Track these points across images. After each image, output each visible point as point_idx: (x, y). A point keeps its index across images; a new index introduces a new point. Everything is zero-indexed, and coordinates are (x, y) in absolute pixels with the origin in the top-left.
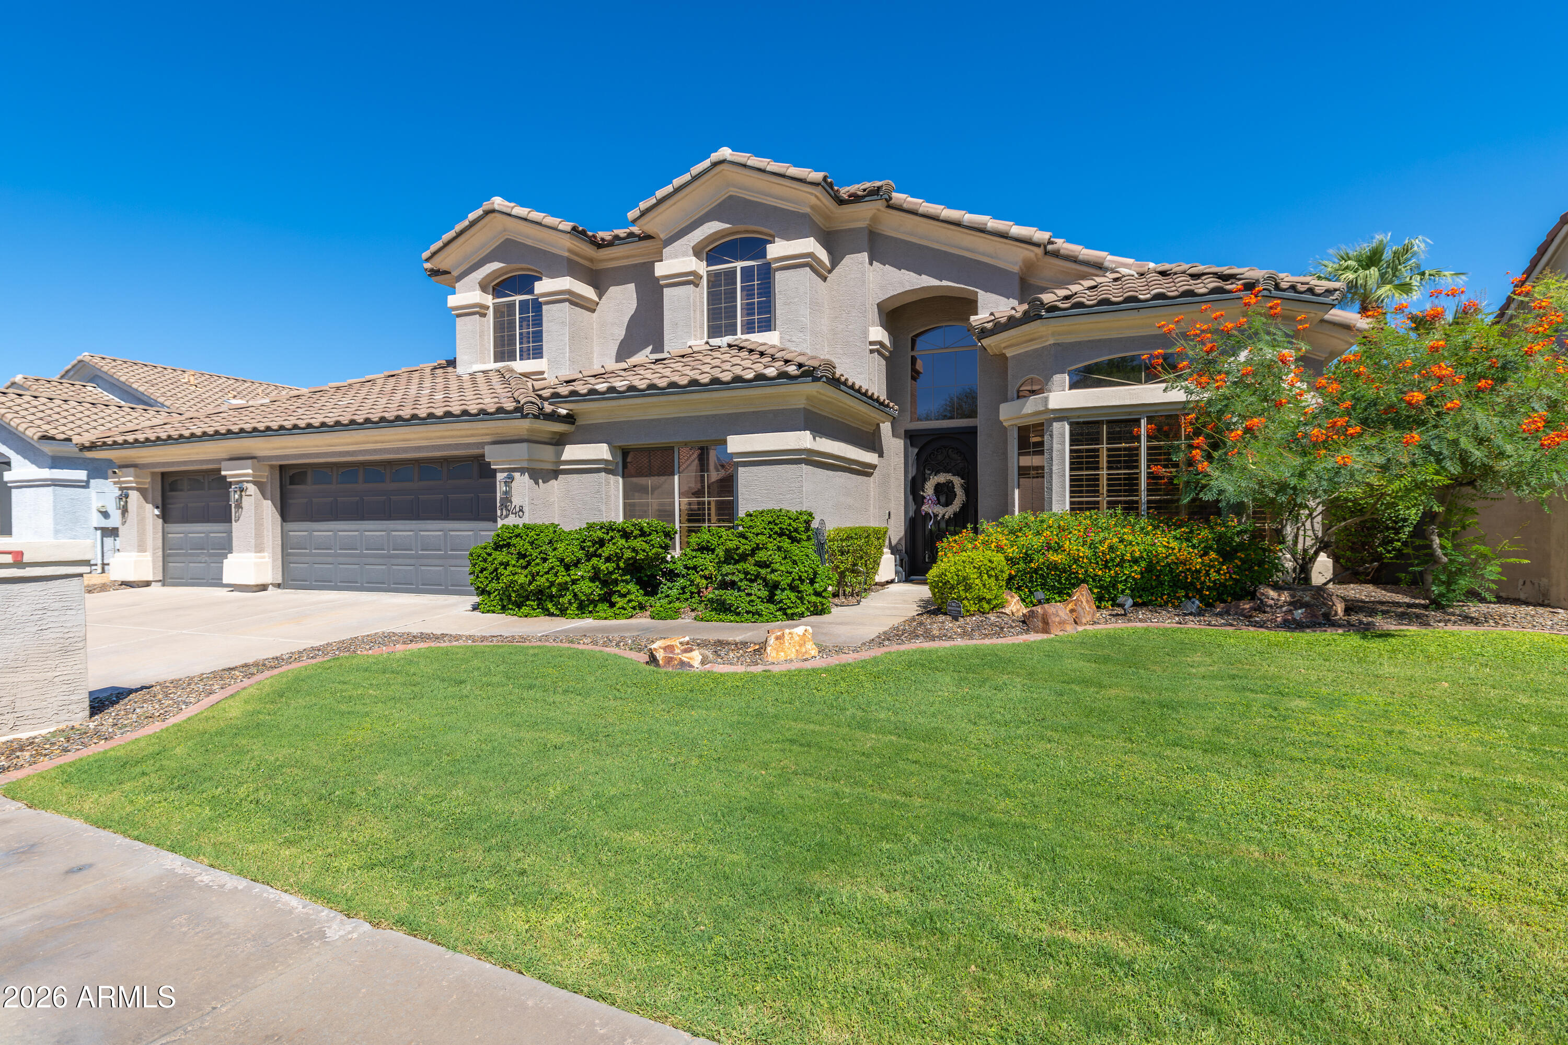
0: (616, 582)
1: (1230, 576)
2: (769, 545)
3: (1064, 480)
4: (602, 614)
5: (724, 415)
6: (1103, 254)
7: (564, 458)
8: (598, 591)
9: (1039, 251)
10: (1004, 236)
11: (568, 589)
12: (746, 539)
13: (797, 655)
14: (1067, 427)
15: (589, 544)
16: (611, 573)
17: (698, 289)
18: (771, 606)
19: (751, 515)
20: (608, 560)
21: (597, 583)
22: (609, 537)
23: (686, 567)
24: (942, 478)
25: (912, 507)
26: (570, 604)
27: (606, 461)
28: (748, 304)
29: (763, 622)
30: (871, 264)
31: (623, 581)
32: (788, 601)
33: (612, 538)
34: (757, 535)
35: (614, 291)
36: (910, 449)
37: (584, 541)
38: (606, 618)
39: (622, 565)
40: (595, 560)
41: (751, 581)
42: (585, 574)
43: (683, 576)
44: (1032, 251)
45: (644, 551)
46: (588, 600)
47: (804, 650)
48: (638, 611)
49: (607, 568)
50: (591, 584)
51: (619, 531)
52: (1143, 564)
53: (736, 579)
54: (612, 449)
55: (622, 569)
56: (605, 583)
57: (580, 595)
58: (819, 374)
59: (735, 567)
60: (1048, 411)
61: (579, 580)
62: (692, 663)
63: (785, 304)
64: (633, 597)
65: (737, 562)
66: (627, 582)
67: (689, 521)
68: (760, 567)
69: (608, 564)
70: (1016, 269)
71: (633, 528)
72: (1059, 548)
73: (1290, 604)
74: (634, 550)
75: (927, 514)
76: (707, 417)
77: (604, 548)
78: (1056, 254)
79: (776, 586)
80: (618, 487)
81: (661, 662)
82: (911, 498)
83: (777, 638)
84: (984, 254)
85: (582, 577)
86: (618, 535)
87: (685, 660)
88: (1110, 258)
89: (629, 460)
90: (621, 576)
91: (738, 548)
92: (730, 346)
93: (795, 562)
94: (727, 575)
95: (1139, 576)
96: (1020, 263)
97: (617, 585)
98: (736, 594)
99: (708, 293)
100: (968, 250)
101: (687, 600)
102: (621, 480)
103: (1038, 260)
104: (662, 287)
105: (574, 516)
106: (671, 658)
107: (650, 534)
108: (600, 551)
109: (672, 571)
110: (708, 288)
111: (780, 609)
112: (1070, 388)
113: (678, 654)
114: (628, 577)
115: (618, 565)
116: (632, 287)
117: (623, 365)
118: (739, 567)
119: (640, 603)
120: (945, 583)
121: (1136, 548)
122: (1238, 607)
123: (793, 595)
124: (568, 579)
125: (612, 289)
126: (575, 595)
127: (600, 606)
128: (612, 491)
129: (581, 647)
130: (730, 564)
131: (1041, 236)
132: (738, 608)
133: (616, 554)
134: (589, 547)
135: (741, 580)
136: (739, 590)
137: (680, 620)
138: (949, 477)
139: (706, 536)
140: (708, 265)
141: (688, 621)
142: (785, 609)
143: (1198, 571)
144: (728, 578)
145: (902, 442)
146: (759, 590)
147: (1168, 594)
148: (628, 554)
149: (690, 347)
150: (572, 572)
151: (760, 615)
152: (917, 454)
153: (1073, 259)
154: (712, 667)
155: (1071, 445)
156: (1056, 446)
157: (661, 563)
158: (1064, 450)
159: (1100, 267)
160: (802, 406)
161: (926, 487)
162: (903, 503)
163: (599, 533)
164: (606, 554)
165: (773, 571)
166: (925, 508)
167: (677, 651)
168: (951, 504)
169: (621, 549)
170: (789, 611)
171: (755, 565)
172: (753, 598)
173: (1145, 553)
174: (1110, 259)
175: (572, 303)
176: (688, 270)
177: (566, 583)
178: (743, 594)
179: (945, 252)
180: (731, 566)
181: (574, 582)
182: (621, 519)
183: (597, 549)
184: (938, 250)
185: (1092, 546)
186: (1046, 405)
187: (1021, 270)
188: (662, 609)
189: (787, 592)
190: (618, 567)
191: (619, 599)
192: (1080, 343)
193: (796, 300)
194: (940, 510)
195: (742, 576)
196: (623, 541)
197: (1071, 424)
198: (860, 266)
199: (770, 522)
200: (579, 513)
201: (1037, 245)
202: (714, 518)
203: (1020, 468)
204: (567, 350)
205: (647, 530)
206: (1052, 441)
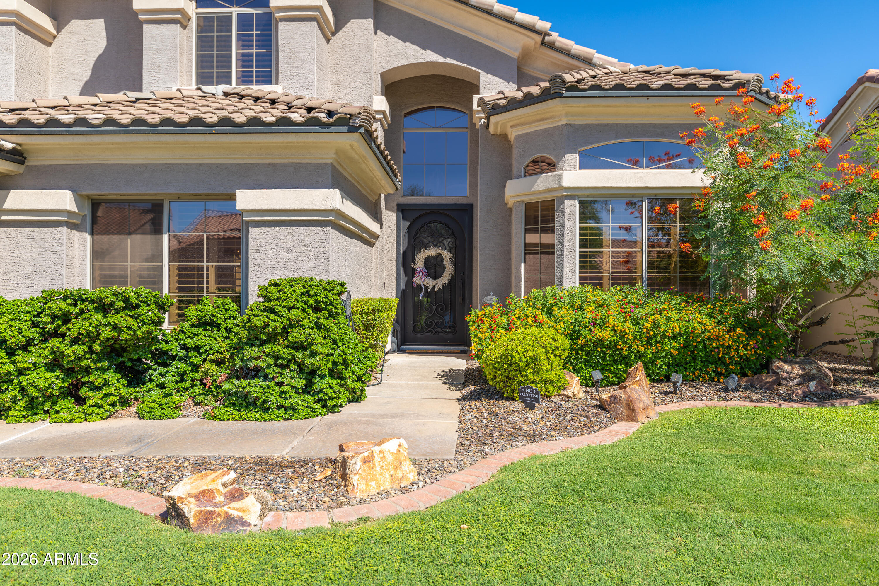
0: (87, 370)
1: (755, 352)
2: (305, 322)
3: (575, 256)
4: (64, 415)
5: (231, 164)
6: (593, 51)
7: (7, 205)
8: (59, 383)
9: (539, 39)
10: (509, 20)
11: (12, 381)
12: (275, 313)
13: (393, 483)
14: (578, 205)
15: (47, 319)
16: (80, 359)
17: (185, 32)
18: (310, 399)
19: (277, 285)
20: (75, 341)
21: (58, 373)
22: (77, 310)
23: (184, 347)
24: (432, 252)
25: (404, 279)
26: (14, 401)
27: (69, 213)
28: (243, 55)
29: (299, 418)
30: (376, 33)
31: (97, 369)
32: (329, 391)
33: (82, 311)
34: (290, 309)
35: (75, 25)
36: (402, 222)
37: (38, 315)
38: (70, 421)
39: (96, 347)
40: (55, 342)
41: (282, 367)
42: (40, 361)
43: (180, 359)
44: (533, 39)
45: (130, 328)
46: (43, 396)
47: (400, 475)
48: (118, 408)
49: (74, 353)
50: (48, 375)
51: (92, 302)
52: (682, 340)
53: (263, 365)
54: (79, 198)
55: (96, 353)
56: (69, 372)
57: (31, 390)
58: (358, 123)
59: (261, 349)
60: (561, 188)
61: (29, 369)
62: (246, 518)
63: (289, 57)
64: (112, 390)
65: (263, 343)
66: (104, 370)
67: (180, 289)
68: (297, 349)
69: (75, 347)
70: (515, 55)
71: (114, 299)
72: (602, 325)
73: (801, 376)
74: (115, 327)
75: (419, 286)
76: (209, 166)
77: (70, 325)
78: (551, 46)
79: (313, 373)
80: (85, 246)
81: (192, 521)
82: (402, 269)
83: (365, 461)
84: (486, 37)
85: (35, 364)
86: (91, 307)
87: (235, 513)
88: (597, 55)
89: (99, 213)
90: (95, 362)
91: (266, 326)
92: (226, 94)
93: (335, 342)
94: (250, 359)
95: (677, 352)
96: (520, 50)
97: (88, 374)
98: (265, 384)
99: (198, 37)
100: (472, 31)
101: (187, 389)
102: (88, 237)
103: (535, 48)
104: (140, 24)
105: (21, 281)
106: (211, 513)
107: (137, 307)
108: (63, 329)
109: (165, 353)
110: (197, 32)
111: (318, 401)
112: (580, 168)
113: (222, 505)
114: (105, 364)
115: (90, 348)
116: (100, 24)
117: (93, 100)
118: (268, 348)
119: (121, 397)
120: (511, 365)
121: (676, 325)
122: (761, 381)
123: (334, 383)
124: (12, 368)
125: (74, 23)
126: (22, 390)
127: (62, 404)
128: (76, 251)
129: (37, 484)
130: (253, 345)
131: (544, 25)
132: (265, 402)
133: (89, 334)
134: (47, 323)
135: (269, 366)
136: (266, 377)
137: (180, 419)
138: (439, 251)
139: (210, 309)
140: (197, 8)
141: (193, 420)
142: (326, 400)
143: (729, 347)
144: (251, 365)
145: (394, 215)
146: (292, 378)
147: (701, 369)
148: (107, 333)
149: (178, 90)
150: (19, 359)
151: (295, 409)
152: (409, 228)
153: (567, 53)
154: (277, 519)
155: (580, 223)
156: (567, 224)
157: (151, 344)
158: (574, 227)
159: (589, 62)
160: (329, 161)
161: (417, 259)
162: (394, 274)
163: (63, 305)
164: (74, 333)
165: (313, 354)
166: (417, 280)
167: (220, 499)
168: (441, 276)
169: (96, 327)
170: (331, 403)
171: (288, 347)
172: (285, 388)
173: (683, 329)
174: (598, 57)
175: (20, 28)
176: (175, 6)
177: (9, 373)
178: (272, 384)
179: (449, 31)
180: (255, 349)
181: (20, 372)
182: (88, 286)
183: (59, 327)
184: (442, 27)
185: (636, 322)
186: (560, 182)
187: (519, 57)
188: (155, 405)
189: (328, 379)
190: (91, 350)
191: (91, 394)
192: (590, 125)
193: (302, 55)
194: (430, 282)
195: (271, 361)
196: (99, 316)
197: (581, 203)
198: (365, 32)
199: (302, 294)
200: (28, 277)
201: (539, 32)
202: (213, 286)
203: (526, 245)
204: (13, 82)
205: (133, 300)
206: (563, 217)
